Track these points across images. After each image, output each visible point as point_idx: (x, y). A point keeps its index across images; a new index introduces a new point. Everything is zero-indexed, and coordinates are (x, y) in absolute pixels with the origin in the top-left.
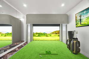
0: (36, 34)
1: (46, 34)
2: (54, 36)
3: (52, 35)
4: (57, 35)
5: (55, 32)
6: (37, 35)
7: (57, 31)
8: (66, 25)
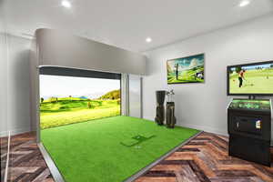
0: (54, 102)
1: (89, 100)
2: (109, 105)
3: (105, 103)
4: (115, 101)
5: (112, 93)
6: (57, 106)
7: (115, 91)
8: (141, 79)
